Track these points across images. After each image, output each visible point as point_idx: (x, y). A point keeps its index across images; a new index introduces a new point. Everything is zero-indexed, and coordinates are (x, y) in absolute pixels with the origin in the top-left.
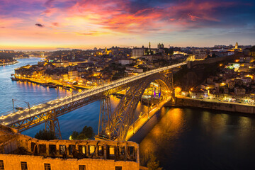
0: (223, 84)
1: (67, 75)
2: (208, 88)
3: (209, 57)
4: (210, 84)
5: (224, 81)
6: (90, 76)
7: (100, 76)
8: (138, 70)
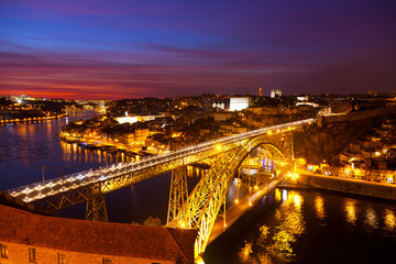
0: (378, 154)
1: (132, 135)
2: (353, 159)
3: (354, 110)
4: (355, 154)
5: (380, 149)
6: (166, 137)
7: (181, 137)
8: (240, 130)
